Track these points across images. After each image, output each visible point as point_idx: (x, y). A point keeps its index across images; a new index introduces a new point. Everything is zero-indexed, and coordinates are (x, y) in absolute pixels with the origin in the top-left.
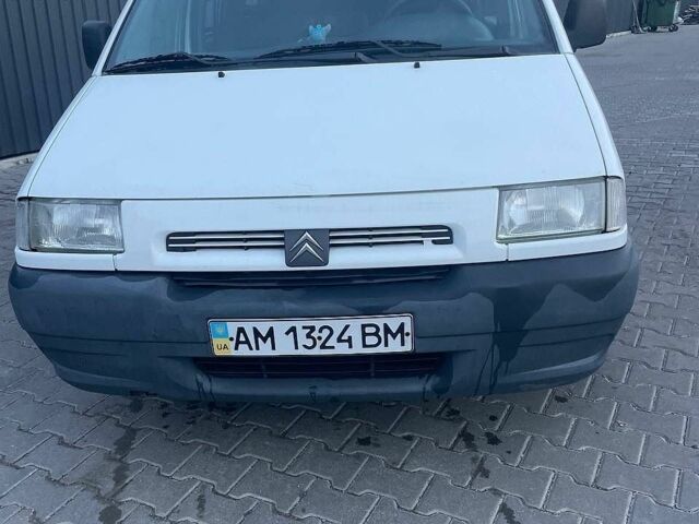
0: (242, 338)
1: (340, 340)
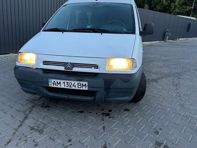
0: (54, 83)
1: (73, 86)
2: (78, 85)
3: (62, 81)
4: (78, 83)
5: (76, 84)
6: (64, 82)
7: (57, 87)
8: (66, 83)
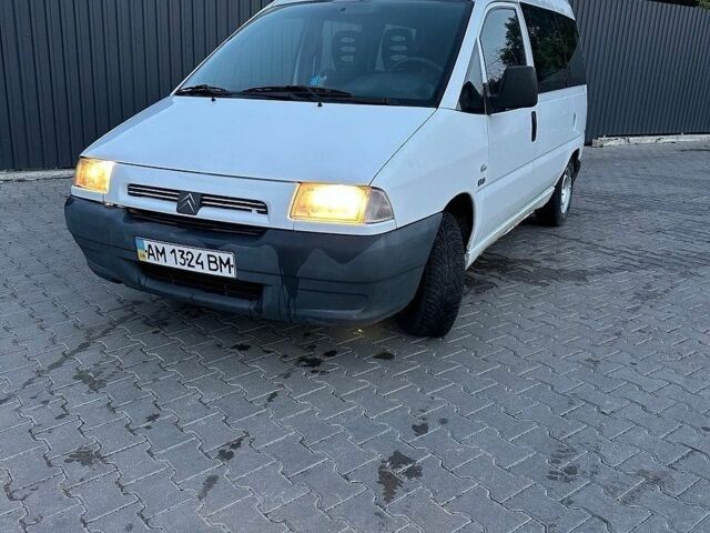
0: (151, 252)
1: (197, 263)
2: (210, 262)
3: (168, 248)
4: (209, 256)
5: (204, 258)
6: (174, 251)
7: (157, 263)
8: (179, 254)
